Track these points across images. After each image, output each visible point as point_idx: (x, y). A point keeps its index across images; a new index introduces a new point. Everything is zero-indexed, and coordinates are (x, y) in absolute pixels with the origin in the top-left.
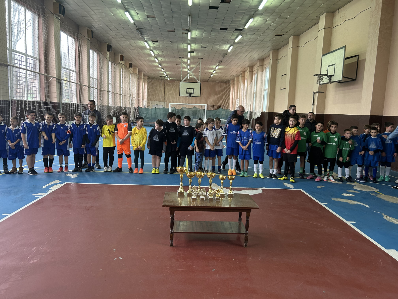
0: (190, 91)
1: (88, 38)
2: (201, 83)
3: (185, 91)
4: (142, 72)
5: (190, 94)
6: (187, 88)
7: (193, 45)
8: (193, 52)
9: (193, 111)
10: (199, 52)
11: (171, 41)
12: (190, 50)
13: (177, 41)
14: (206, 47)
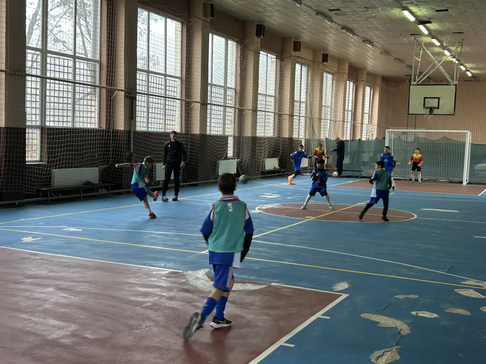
0: (431, 103)
2: (456, 85)
3: (420, 103)
5: (431, 109)
6: (425, 98)
7: (414, 9)
8: (430, 22)
9: (440, 145)
10: (440, 20)
11: (364, 6)
12: (412, 19)
13: (377, 6)
14: (447, 10)
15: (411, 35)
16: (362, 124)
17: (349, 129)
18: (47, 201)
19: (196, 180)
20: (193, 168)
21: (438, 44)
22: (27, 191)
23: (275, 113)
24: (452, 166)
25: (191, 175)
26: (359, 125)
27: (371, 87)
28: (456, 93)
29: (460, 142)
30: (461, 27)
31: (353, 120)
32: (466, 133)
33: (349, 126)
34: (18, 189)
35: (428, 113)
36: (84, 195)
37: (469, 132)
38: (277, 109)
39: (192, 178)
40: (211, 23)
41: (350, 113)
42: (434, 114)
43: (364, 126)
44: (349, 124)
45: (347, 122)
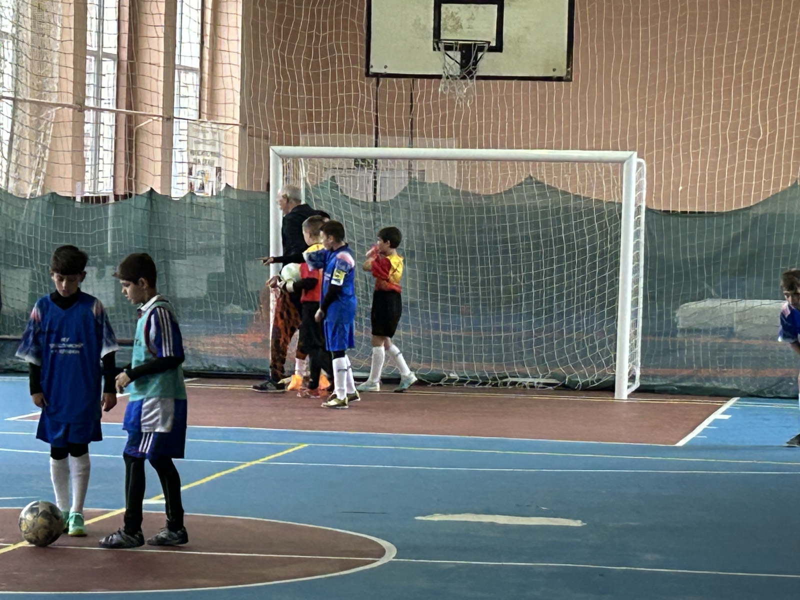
0: (464, 23)
3: (416, 23)
9: (512, 220)
16: (169, 119)
17: (107, 144)
24: (569, 313)
26: (153, 126)
29: (598, 201)
31: (123, 102)
32: (622, 162)
33: (107, 131)
35: (456, 70)
37: (635, 159)
42: (479, 78)
43: (179, 127)
45: (99, 110)
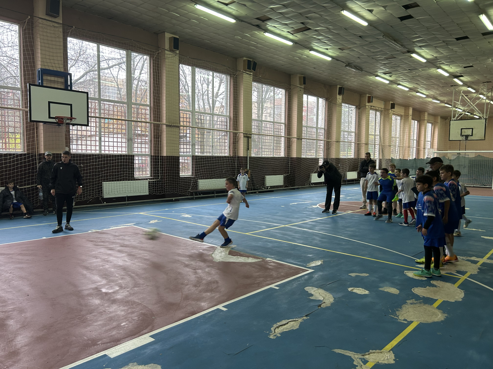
0: (466, 132)
1: (300, 86)
2: (486, 119)
3: (458, 132)
4: (425, 112)
5: (467, 137)
6: (462, 129)
7: (446, 68)
8: (462, 76)
9: (475, 161)
10: (469, 74)
11: (408, 69)
12: (447, 75)
13: (417, 68)
14: (472, 66)
15: (451, 86)
17: (414, 152)
18: (193, 198)
19: (294, 186)
20: (292, 178)
21: (474, 91)
22: (181, 193)
23: (355, 143)
25: (290, 183)
26: (422, 149)
27: (432, 124)
28: (485, 124)
29: (491, 158)
30: (488, 78)
31: (417, 146)
34: (176, 191)
35: (465, 139)
36: (216, 194)
38: (356, 140)
39: (291, 185)
40: (304, 88)
41: (415, 141)
42: (468, 140)
44: (415, 149)
45: (413, 147)
